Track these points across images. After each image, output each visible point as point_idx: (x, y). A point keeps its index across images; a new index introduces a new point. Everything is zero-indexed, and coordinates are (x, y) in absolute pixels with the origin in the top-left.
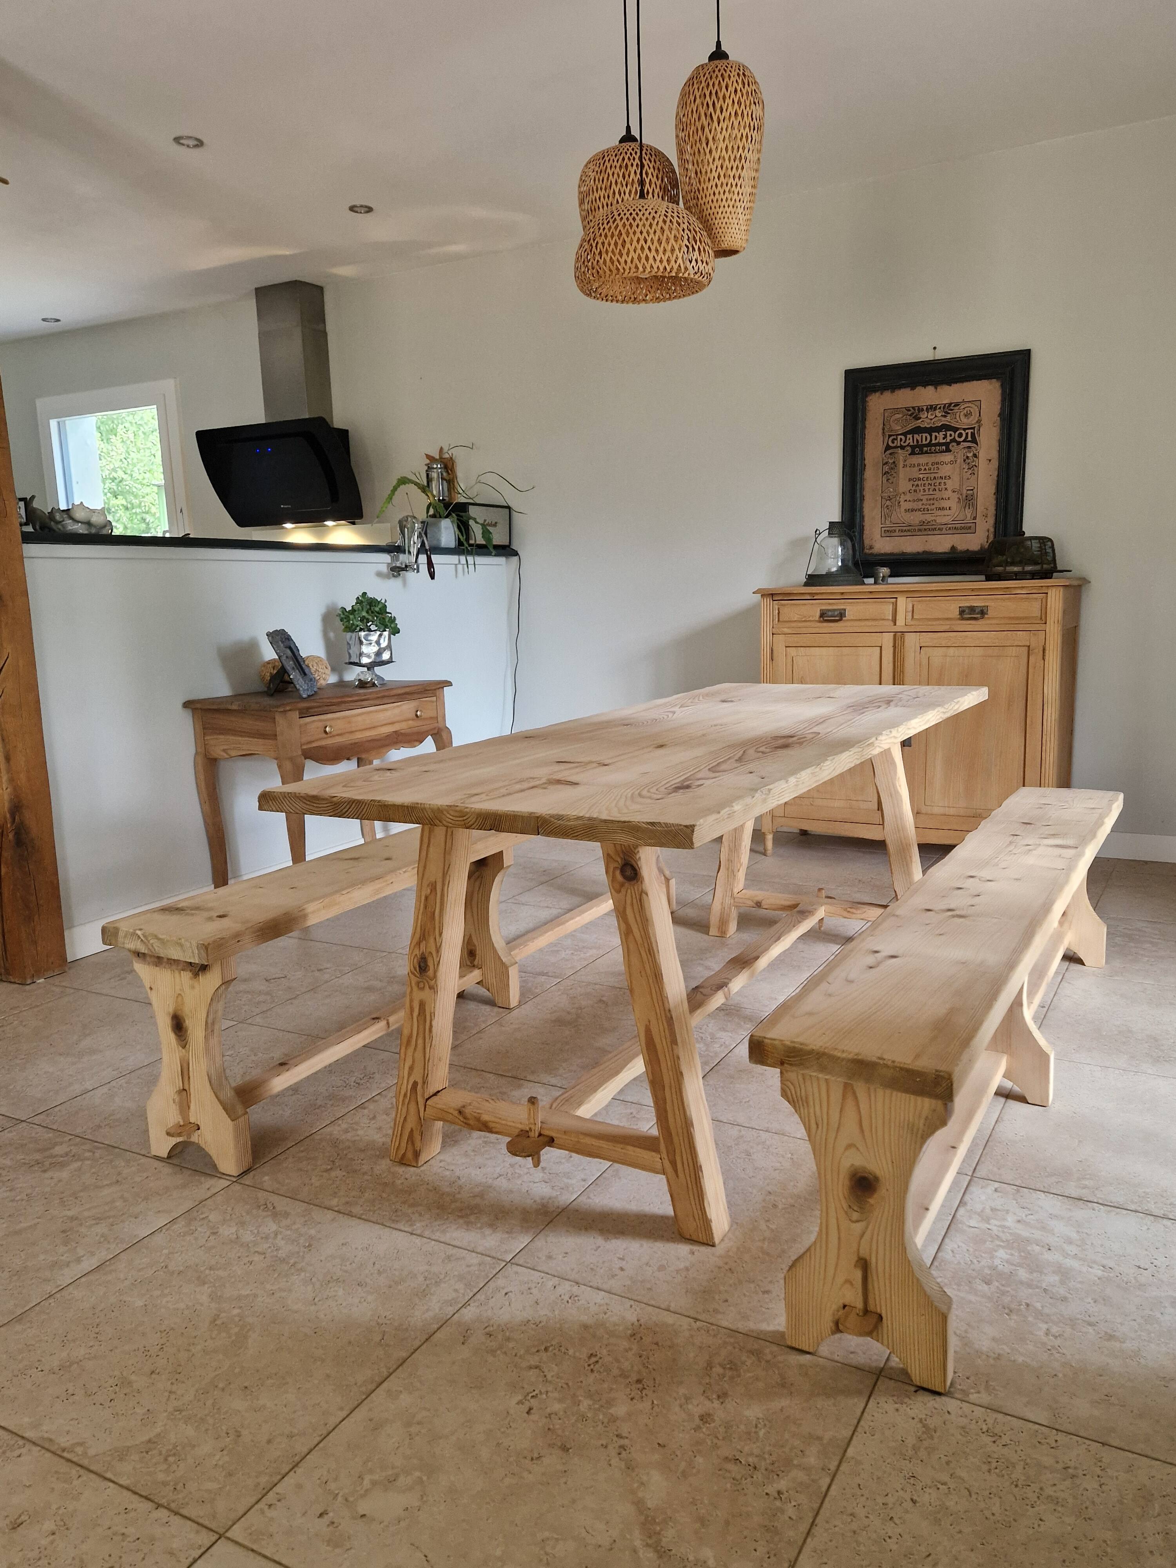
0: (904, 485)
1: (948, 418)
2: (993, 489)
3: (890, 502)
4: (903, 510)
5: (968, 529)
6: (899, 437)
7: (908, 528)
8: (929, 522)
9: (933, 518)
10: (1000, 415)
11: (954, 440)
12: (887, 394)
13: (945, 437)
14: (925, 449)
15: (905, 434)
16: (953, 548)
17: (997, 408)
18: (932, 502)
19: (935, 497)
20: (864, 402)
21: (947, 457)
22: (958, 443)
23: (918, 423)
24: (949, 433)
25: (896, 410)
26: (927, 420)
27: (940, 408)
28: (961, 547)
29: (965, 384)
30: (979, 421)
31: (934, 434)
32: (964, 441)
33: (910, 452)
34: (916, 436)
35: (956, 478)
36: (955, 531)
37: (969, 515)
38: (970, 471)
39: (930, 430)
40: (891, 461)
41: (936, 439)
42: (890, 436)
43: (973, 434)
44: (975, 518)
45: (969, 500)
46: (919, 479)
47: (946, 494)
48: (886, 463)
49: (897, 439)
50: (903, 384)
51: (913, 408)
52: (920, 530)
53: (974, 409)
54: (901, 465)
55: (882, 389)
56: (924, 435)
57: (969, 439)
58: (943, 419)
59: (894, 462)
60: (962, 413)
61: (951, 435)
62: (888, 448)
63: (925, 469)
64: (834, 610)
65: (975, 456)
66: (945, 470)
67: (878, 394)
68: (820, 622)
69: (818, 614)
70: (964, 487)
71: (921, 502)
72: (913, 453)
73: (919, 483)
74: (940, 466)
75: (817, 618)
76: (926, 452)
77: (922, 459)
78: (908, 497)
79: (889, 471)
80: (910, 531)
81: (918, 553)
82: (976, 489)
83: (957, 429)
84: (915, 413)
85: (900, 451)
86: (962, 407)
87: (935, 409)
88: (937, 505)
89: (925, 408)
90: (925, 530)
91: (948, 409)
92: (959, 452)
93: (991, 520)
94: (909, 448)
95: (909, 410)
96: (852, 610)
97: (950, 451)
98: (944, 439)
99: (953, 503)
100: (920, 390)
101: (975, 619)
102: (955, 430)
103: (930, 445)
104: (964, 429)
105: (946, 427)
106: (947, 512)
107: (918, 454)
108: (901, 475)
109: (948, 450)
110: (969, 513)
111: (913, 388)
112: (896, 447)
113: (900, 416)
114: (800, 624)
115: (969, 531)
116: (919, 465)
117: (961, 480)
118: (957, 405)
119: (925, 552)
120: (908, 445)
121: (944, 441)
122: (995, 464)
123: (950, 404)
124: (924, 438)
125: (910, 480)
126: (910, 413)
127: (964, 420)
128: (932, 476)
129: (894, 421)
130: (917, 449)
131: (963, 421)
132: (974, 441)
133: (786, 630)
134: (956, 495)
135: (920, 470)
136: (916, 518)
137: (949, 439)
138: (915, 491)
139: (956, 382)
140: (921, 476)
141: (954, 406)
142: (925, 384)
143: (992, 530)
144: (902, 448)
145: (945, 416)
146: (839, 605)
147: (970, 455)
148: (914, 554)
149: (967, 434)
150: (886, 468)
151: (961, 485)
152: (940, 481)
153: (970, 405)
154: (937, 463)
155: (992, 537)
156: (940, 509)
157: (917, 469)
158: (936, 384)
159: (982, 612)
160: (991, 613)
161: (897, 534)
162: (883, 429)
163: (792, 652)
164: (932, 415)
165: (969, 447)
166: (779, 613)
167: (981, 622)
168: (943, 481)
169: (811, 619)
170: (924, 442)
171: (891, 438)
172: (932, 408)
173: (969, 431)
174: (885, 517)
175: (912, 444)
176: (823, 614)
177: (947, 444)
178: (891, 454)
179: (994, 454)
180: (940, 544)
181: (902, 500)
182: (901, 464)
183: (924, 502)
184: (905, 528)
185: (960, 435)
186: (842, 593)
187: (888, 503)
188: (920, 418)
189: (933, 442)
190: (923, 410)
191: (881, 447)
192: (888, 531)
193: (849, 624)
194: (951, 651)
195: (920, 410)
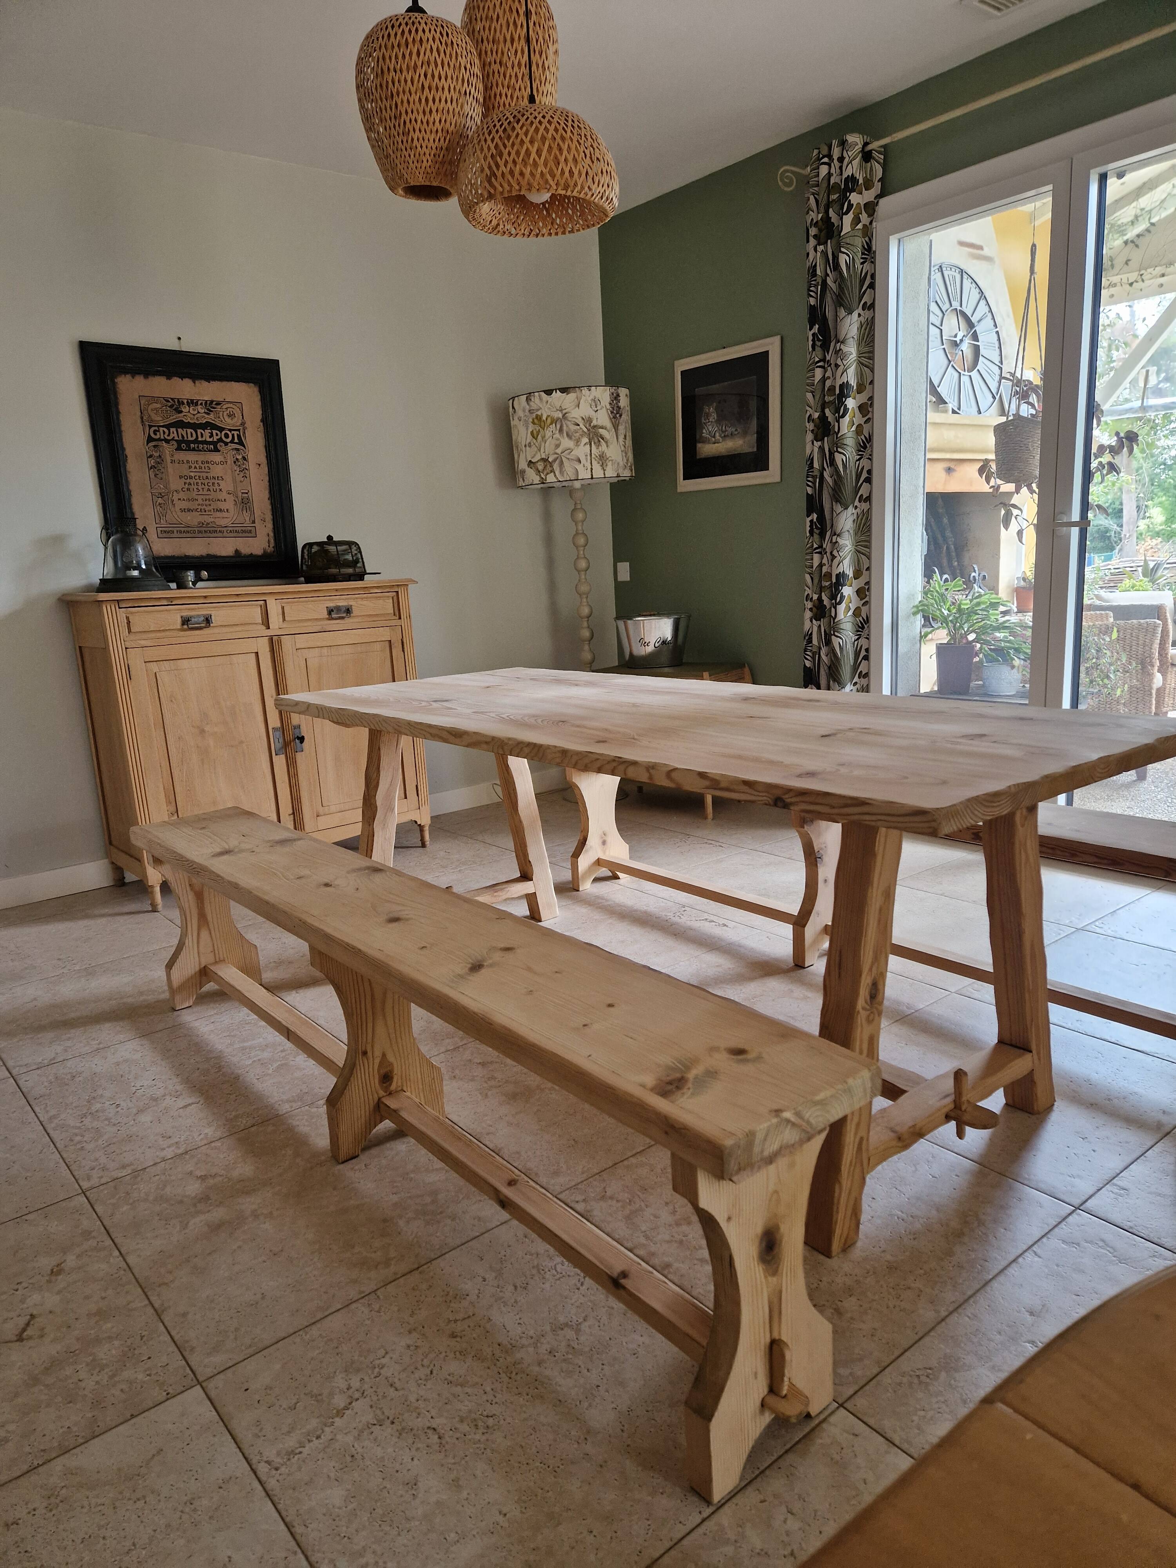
0: (175, 483)
1: (212, 416)
2: (266, 494)
3: (162, 499)
4: (177, 509)
5: (249, 532)
6: (161, 429)
7: (186, 529)
8: (208, 524)
9: (212, 520)
10: (262, 421)
11: (220, 440)
12: (140, 380)
13: (211, 436)
14: (192, 445)
15: (168, 427)
16: (237, 551)
17: (259, 413)
18: (207, 502)
19: (211, 497)
20: (114, 384)
21: (216, 457)
22: (226, 444)
23: (180, 417)
24: (214, 432)
25: (154, 399)
26: (189, 414)
27: (201, 404)
28: (245, 550)
29: (224, 383)
30: (243, 424)
31: (199, 431)
32: (232, 442)
33: (176, 445)
34: (180, 430)
35: (228, 478)
36: (235, 535)
37: (247, 519)
38: (242, 474)
39: (195, 427)
40: (157, 454)
41: (202, 436)
42: (150, 427)
43: (239, 436)
44: (254, 522)
45: (245, 503)
46: (191, 478)
47: (223, 495)
48: (151, 456)
49: (159, 431)
50: (158, 371)
51: (172, 399)
52: (200, 532)
53: (237, 412)
54: (169, 461)
55: (134, 373)
56: (189, 431)
57: (236, 440)
58: (206, 416)
59: (160, 456)
60: (225, 414)
61: (217, 435)
62: (150, 439)
63: (195, 468)
64: (199, 616)
65: (244, 458)
66: (217, 471)
67: (129, 377)
68: (182, 630)
69: (179, 621)
70: (239, 489)
71: (197, 503)
72: (179, 449)
73: (192, 481)
74: (210, 465)
75: (179, 626)
76: (194, 450)
77: (191, 456)
78: (182, 495)
79: (156, 466)
80: (189, 532)
81: (202, 557)
82: (250, 494)
83: (223, 429)
84: (176, 405)
85: (164, 444)
86: (225, 407)
87: (196, 404)
88: (214, 506)
89: (185, 401)
90: (206, 532)
91: (211, 406)
92: (228, 452)
93: (270, 525)
94: (175, 443)
95: (168, 401)
96: (219, 615)
97: (219, 451)
98: (210, 437)
99: (229, 504)
100: (176, 380)
101: (343, 618)
102: (221, 429)
103: (196, 441)
104: (230, 430)
105: (213, 427)
106: (225, 514)
107: (185, 450)
108: (170, 470)
109: (216, 450)
110: (247, 516)
111: (169, 378)
112: (160, 440)
113: (159, 406)
114: (159, 635)
115: (250, 535)
116: (188, 462)
117: (234, 481)
118: (218, 404)
119: (209, 556)
120: (173, 439)
121: (211, 440)
122: (265, 469)
123: (212, 402)
124: (189, 434)
125: (181, 477)
126: (169, 404)
127: (228, 420)
128: (205, 475)
129: (152, 410)
130: (183, 445)
131: (229, 423)
132: (241, 443)
133: (143, 643)
134: (231, 499)
135: (190, 467)
136: (193, 519)
137: (215, 438)
138: (188, 489)
139: (214, 380)
140: (192, 474)
141: (217, 404)
142: (182, 376)
143: (272, 534)
144: (167, 441)
145: (208, 414)
146: (204, 611)
147: (239, 457)
148: (197, 557)
149: (233, 435)
150: (152, 462)
151: (235, 487)
152: (213, 481)
153: (229, 405)
154: (207, 462)
155: (272, 541)
156: (217, 510)
157: (187, 466)
158: (194, 378)
159: (348, 611)
160: (355, 611)
161: (175, 535)
162: (142, 418)
163: (154, 667)
164: (194, 410)
165: (238, 450)
166: (129, 623)
167: (347, 620)
168: (216, 482)
169: (171, 627)
170: (190, 439)
171: (153, 429)
172: (192, 403)
173: (236, 433)
174: (159, 517)
175: (176, 438)
176: (186, 621)
177: (214, 444)
178: (155, 446)
179: (263, 459)
180: (225, 547)
181: (175, 497)
182: (168, 459)
183: (200, 502)
184: (183, 529)
185: (227, 436)
186: (205, 597)
187: (160, 500)
188: (182, 412)
189: (200, 439)
190: (183, 403)
191: (143, 439)
192: (165, 532)
193: (216, 630)
194: (325, 650)
195: (181, 403)
